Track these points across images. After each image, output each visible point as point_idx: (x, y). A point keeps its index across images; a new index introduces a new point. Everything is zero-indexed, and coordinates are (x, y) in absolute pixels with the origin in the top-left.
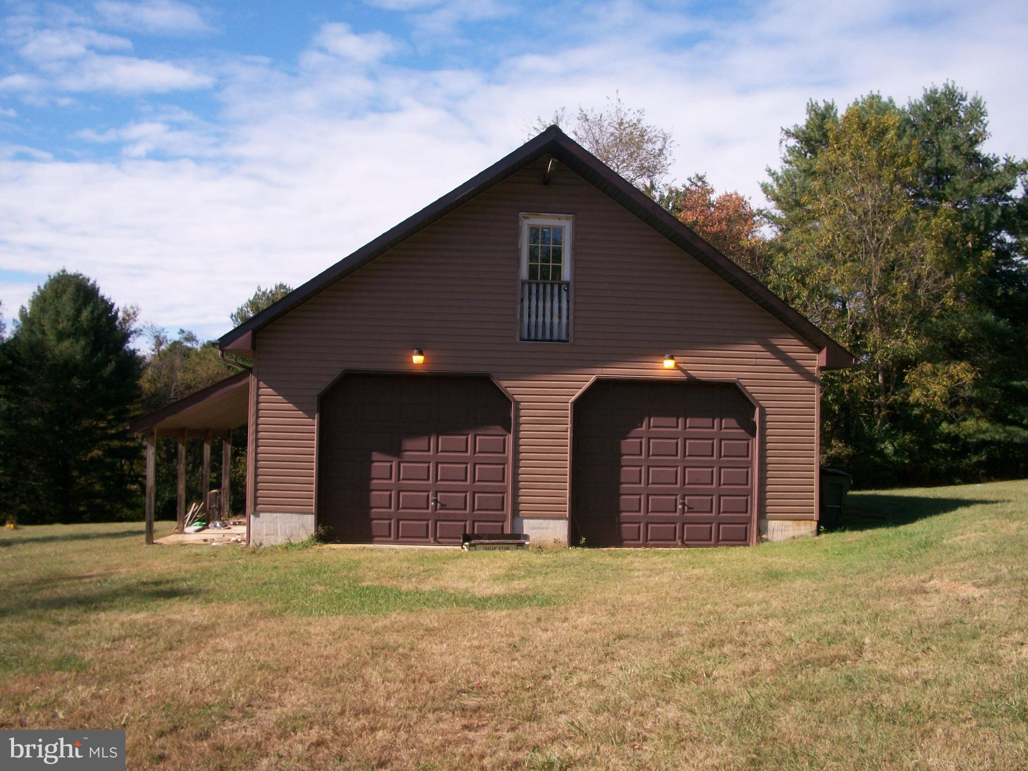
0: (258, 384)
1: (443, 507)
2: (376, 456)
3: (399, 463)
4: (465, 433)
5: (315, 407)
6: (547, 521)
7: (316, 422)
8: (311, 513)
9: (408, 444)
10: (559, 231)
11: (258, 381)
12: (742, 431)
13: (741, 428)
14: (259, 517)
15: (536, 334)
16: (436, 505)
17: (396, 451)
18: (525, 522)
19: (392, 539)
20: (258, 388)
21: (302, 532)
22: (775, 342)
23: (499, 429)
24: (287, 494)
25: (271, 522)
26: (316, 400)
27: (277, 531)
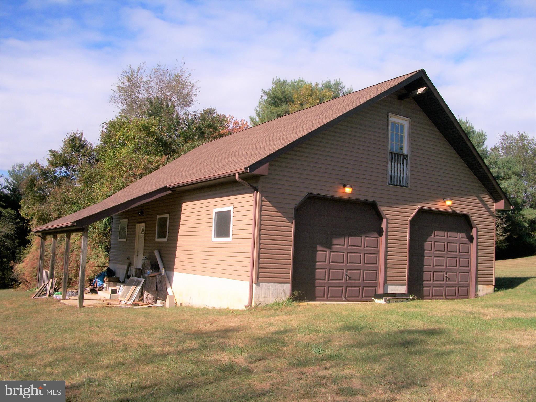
0: (262, 199)
1: (350, 279)
2: (319, 248)
3: (330, 252)
4: (361, 235)
5: (293, 216)
6: (398, 286)
7: (293, 225)
8: (289, 283)
9: (335, 241)
10: (402, 126)
11: (262, 196)
12: (467, 239)
13: (468, 238)
14: (259, 286)
15: (394, 182)
16: (347, 277)
17: (329, 246)
18: (389, 286)
19: (325, 298)
20: (262, 201)
21: (283, 295)
22: (481, 196)
23: (376, 235)
24: (275, 271)
25: (266, 289)
26: (293, 211)
27: (269, 296)
